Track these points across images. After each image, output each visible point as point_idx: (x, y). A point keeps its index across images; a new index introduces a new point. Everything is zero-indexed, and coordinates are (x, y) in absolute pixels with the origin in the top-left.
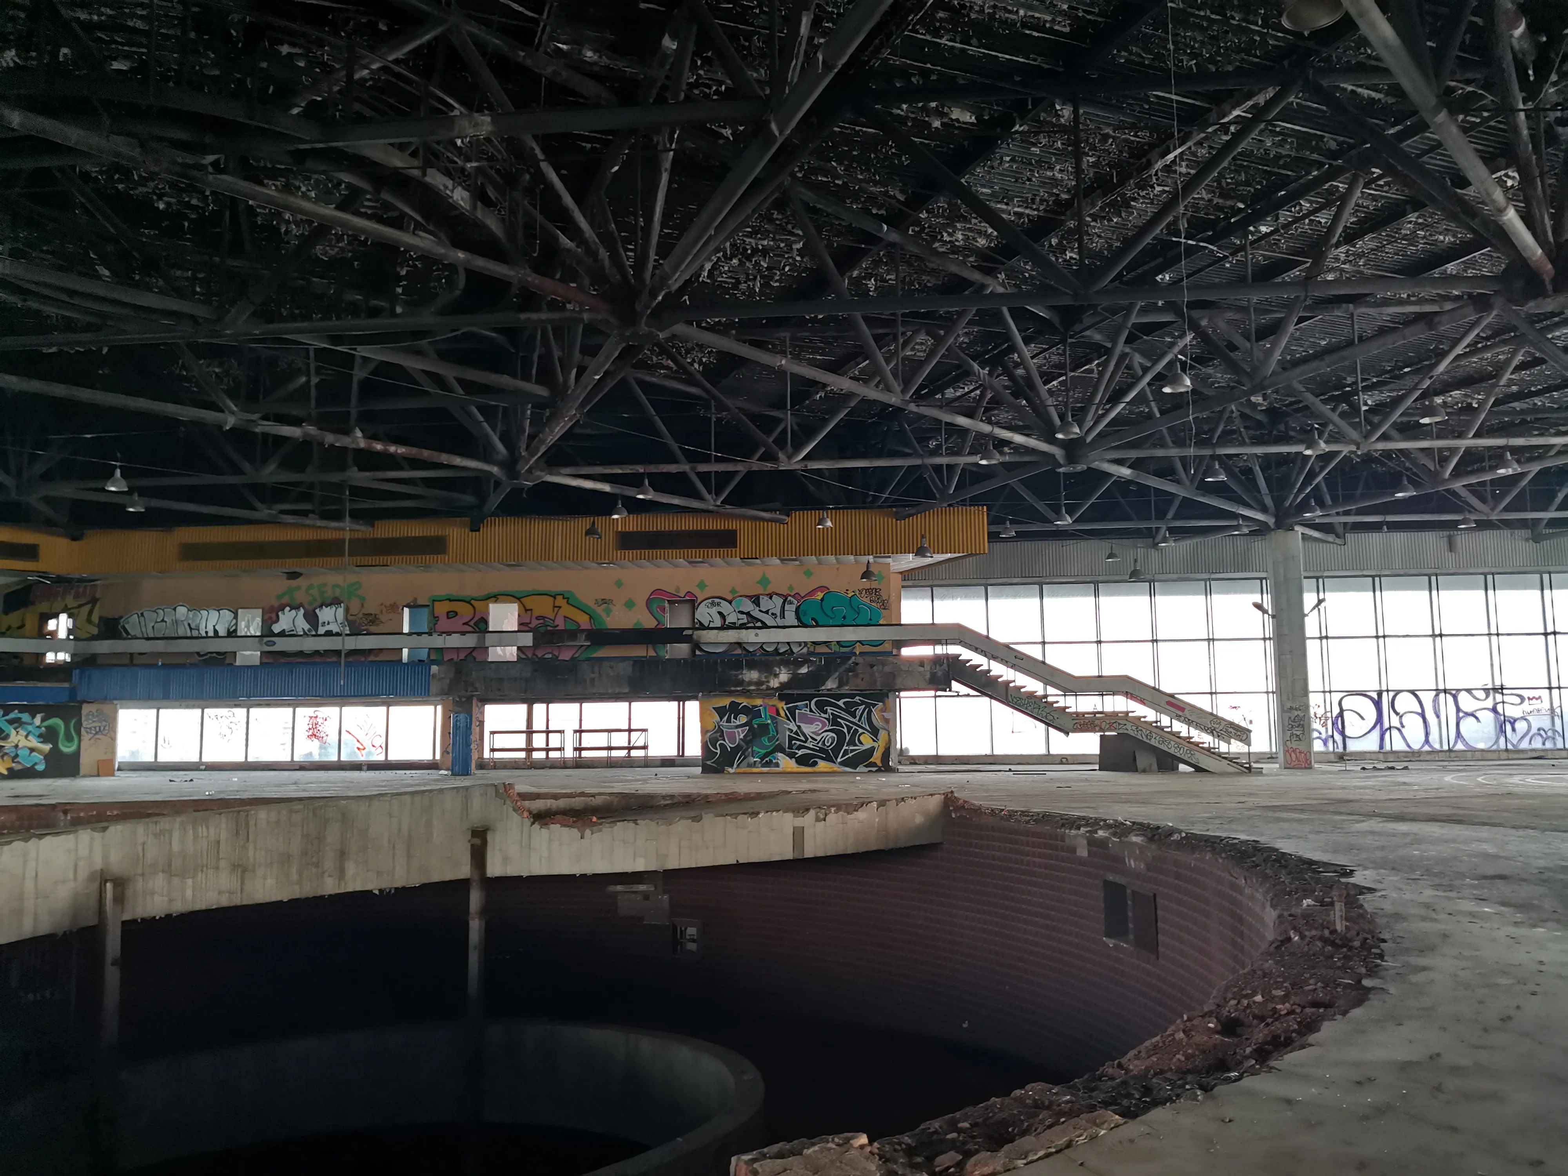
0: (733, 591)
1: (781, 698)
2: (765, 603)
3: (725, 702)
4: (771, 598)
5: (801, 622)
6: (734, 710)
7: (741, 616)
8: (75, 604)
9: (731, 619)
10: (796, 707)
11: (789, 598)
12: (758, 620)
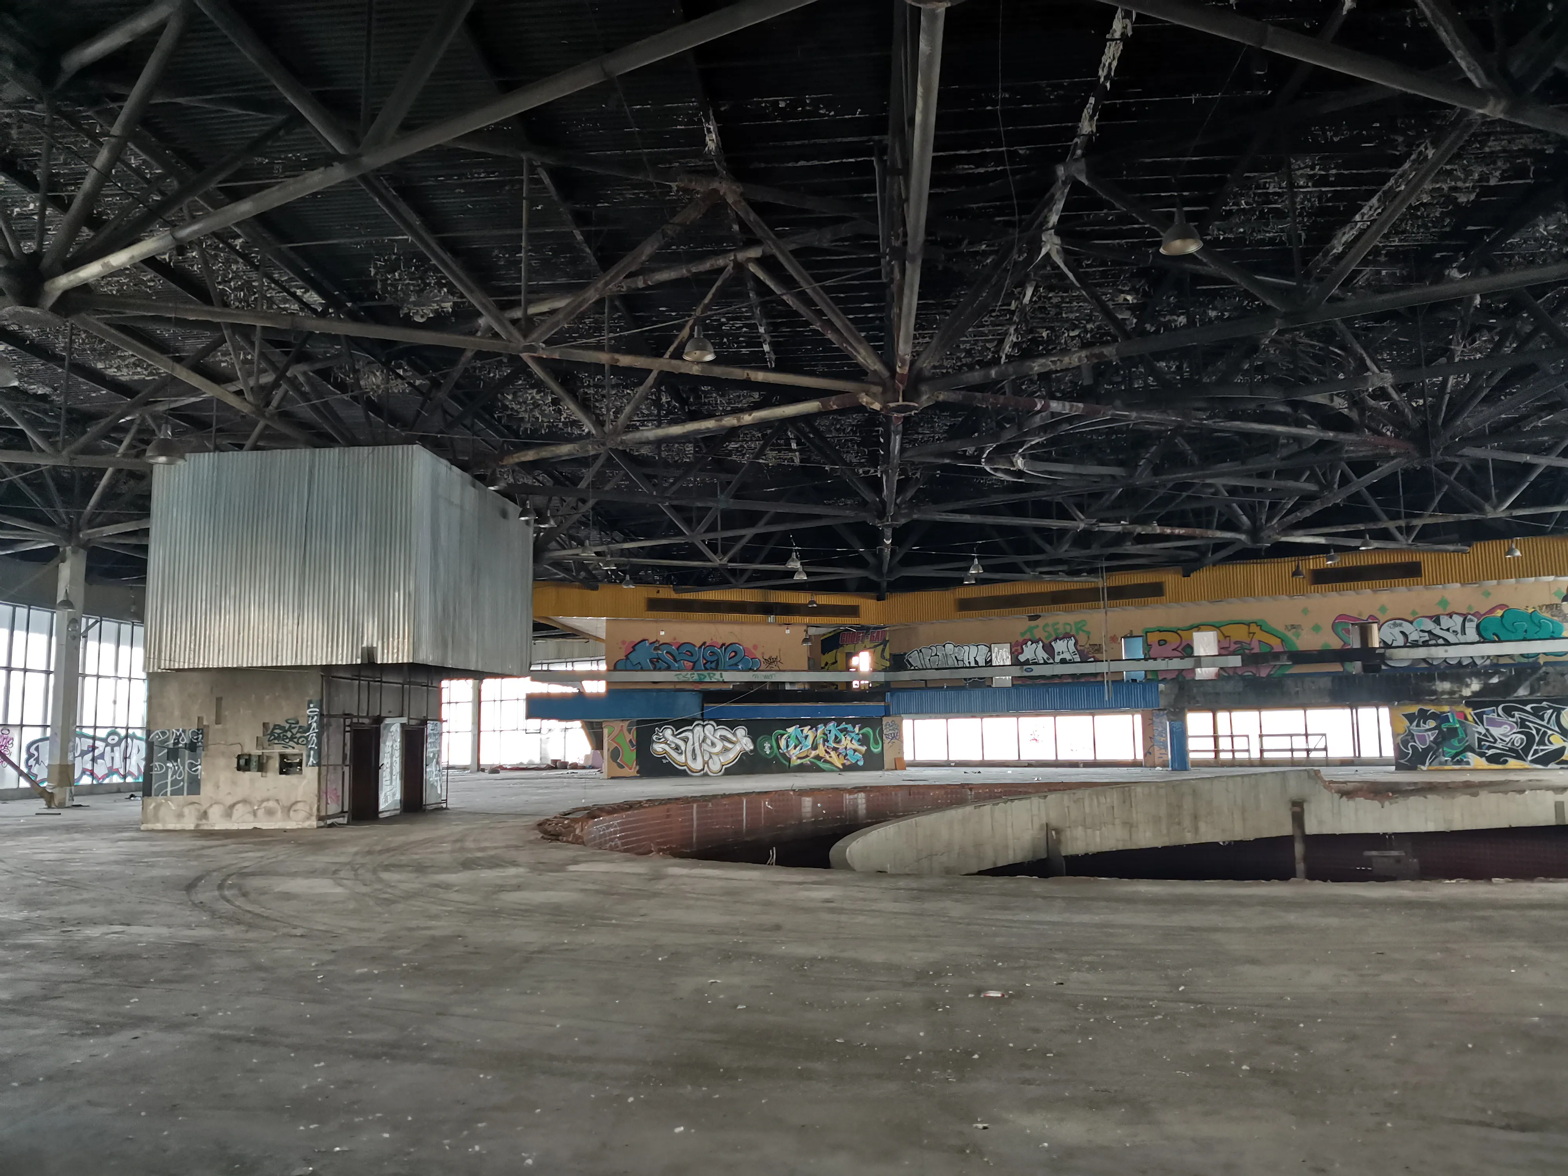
0: (1414, 613)
1: (1469, 704)
2: (1445, 622)
3: (1414, 709)
4: (1451, 617)
5: (1483, 638)
6: (1423, 716)
7: (1422, 634)
8: (873, 645)
9: (1414, 636)
10: (1484, 713)
11: (1469, 616)
12: (1440, 637)
